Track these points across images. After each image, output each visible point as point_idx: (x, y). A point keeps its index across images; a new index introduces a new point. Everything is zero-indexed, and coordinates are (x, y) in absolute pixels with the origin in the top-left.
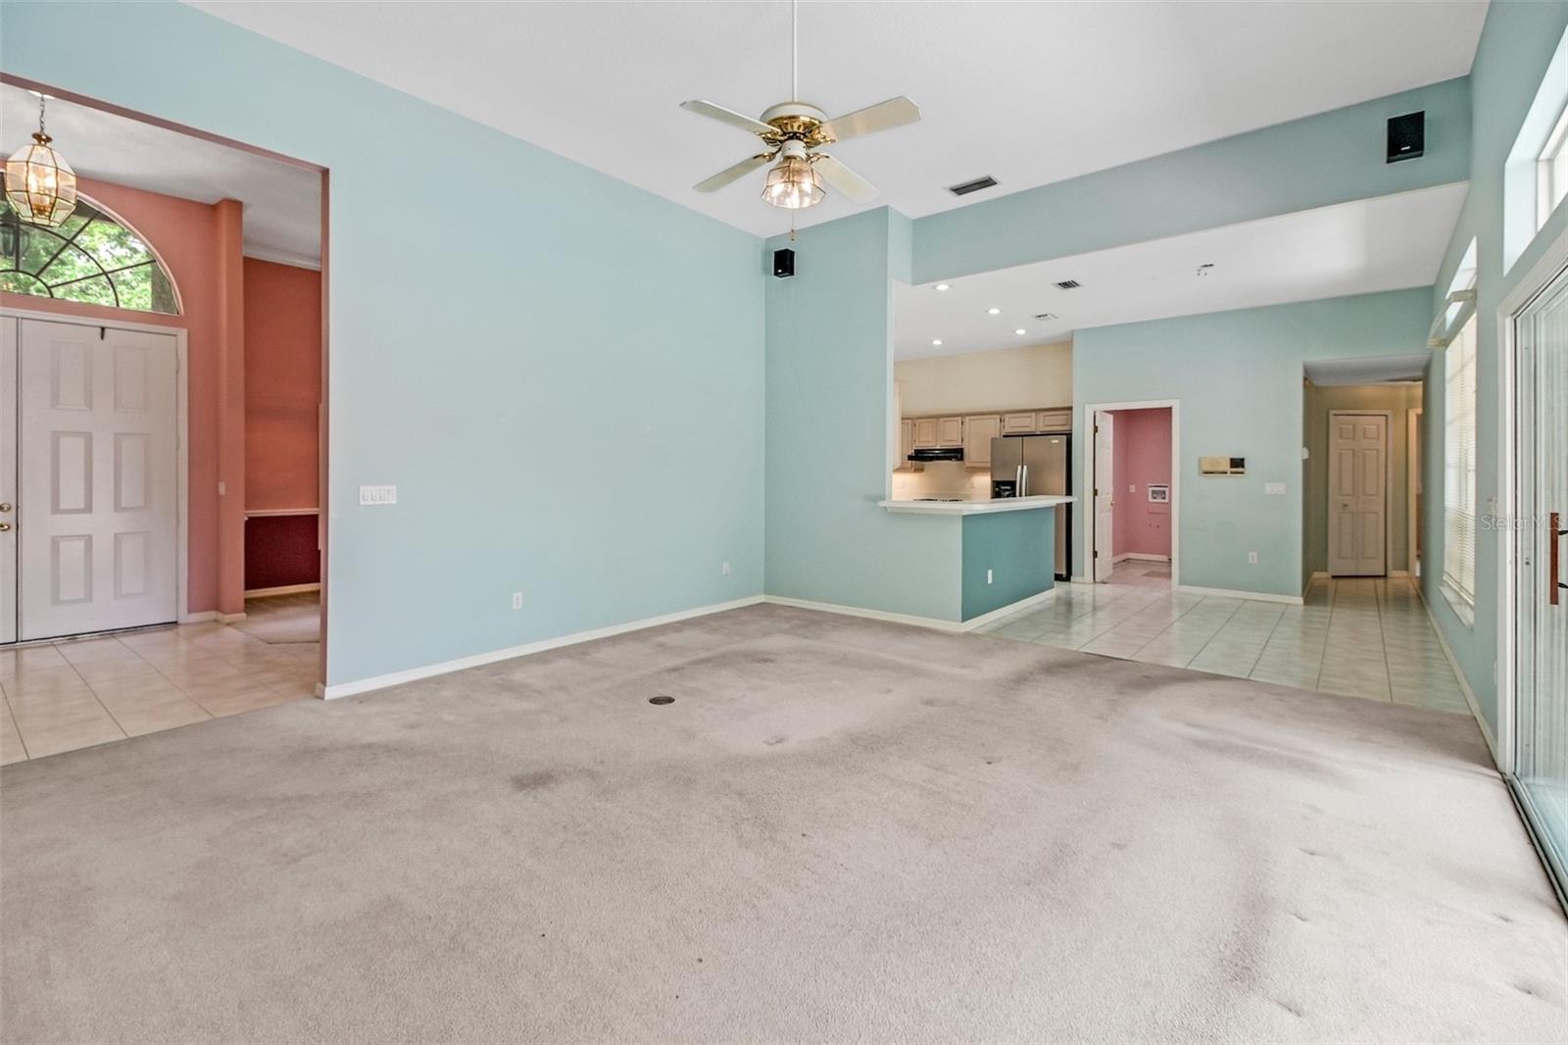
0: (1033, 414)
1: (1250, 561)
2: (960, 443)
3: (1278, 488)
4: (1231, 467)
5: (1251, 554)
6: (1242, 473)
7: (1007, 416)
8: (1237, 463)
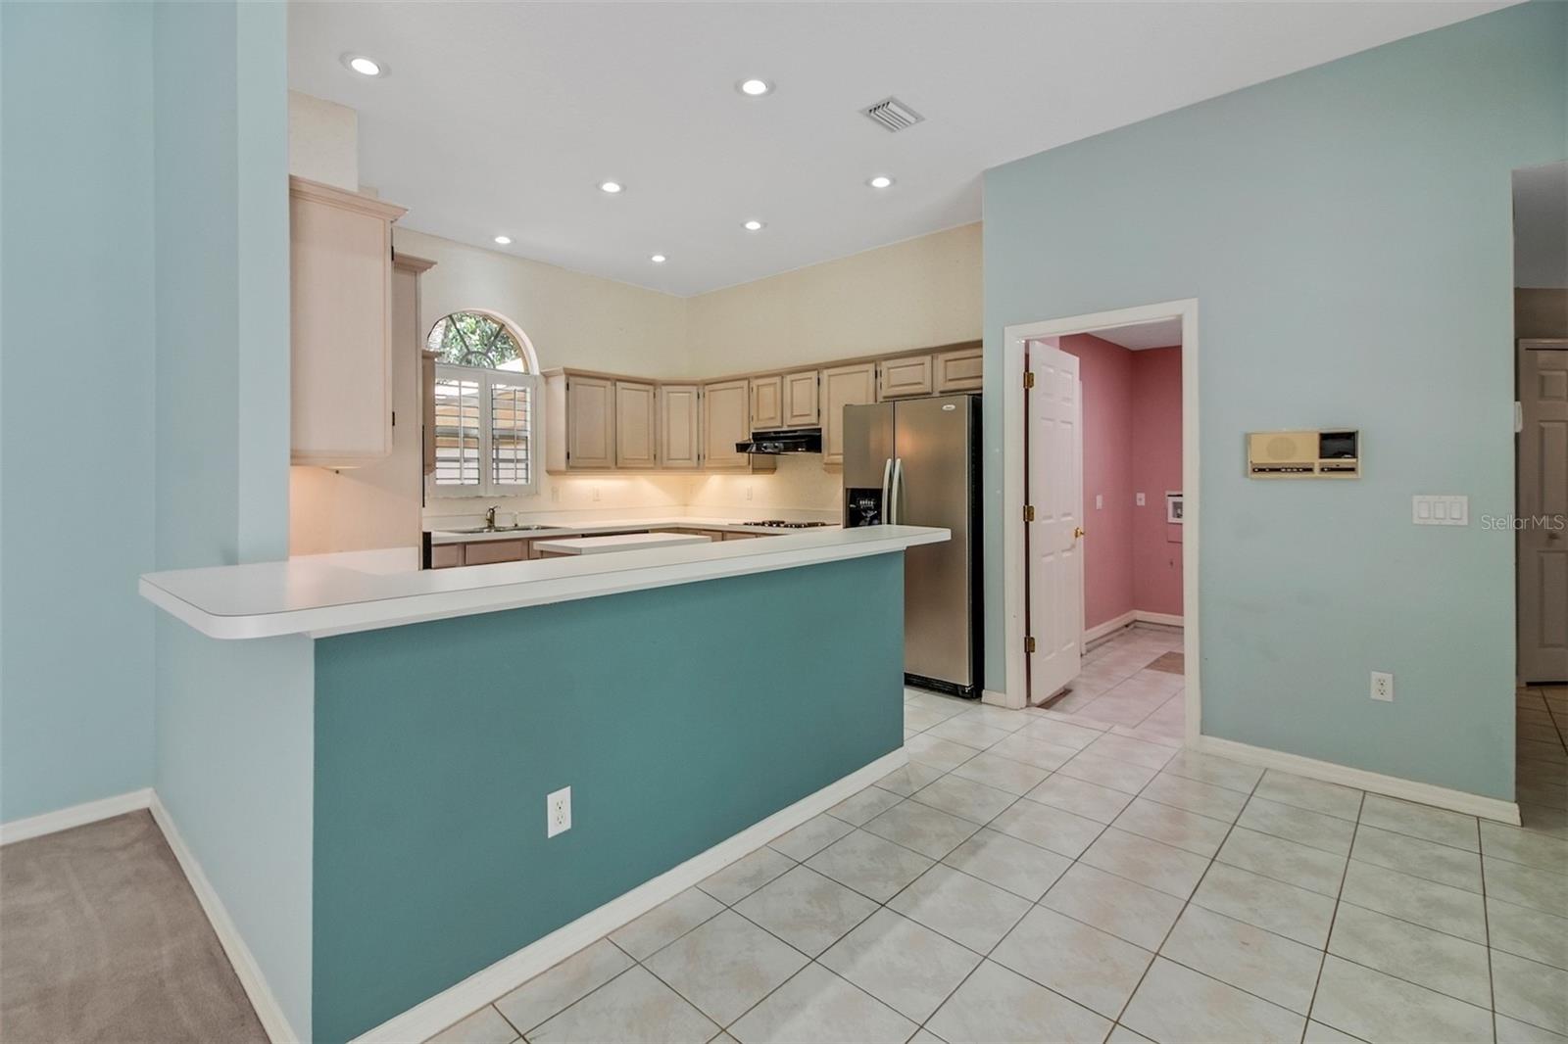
0: (927, 359)
1: (1375, 695)
2: (815, 421)
3: (1453, 509)
4: (1321, 457)
5: (1375, 675)
6: (1352, 470)
7: (885, 365)
8: (1338, 445)
